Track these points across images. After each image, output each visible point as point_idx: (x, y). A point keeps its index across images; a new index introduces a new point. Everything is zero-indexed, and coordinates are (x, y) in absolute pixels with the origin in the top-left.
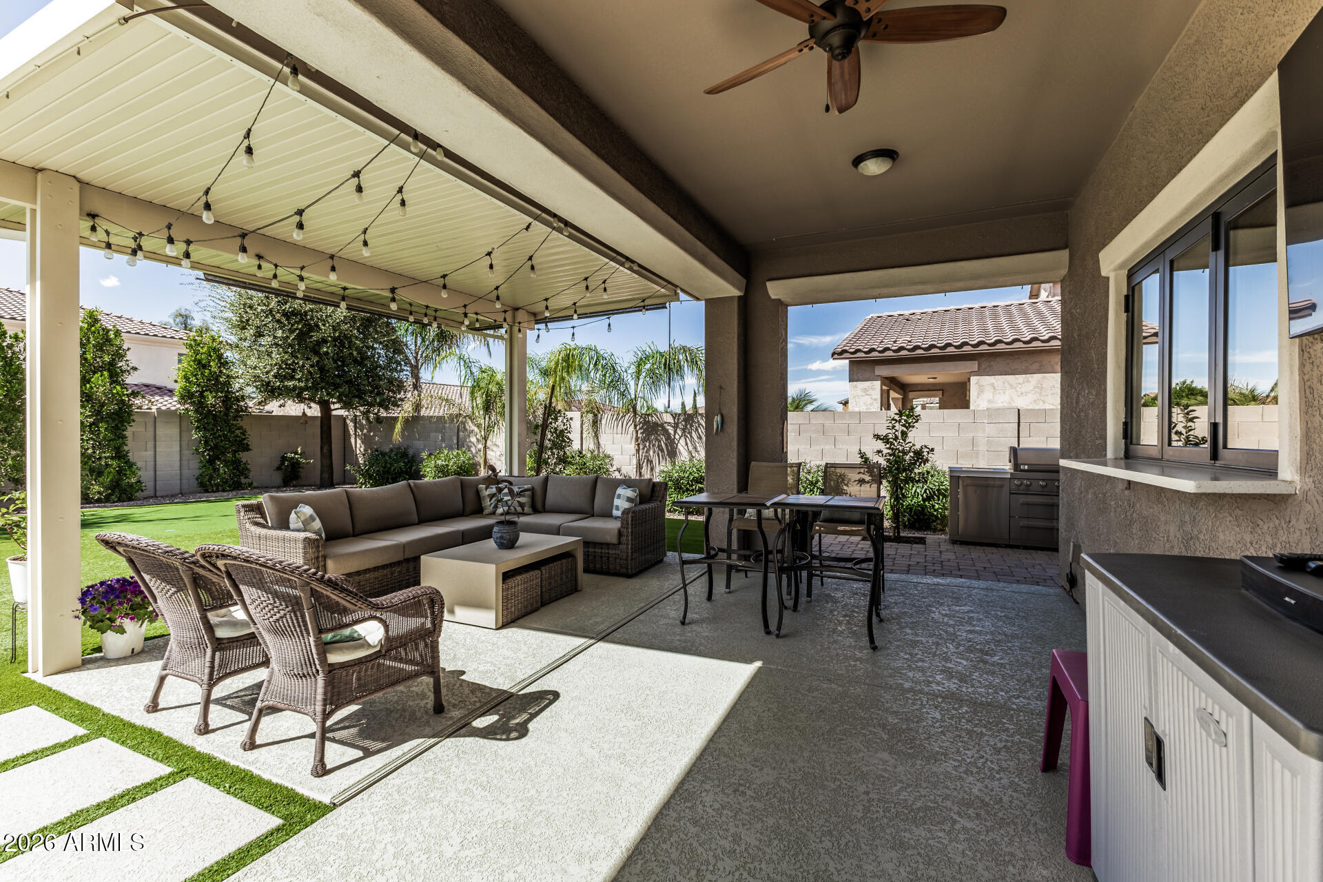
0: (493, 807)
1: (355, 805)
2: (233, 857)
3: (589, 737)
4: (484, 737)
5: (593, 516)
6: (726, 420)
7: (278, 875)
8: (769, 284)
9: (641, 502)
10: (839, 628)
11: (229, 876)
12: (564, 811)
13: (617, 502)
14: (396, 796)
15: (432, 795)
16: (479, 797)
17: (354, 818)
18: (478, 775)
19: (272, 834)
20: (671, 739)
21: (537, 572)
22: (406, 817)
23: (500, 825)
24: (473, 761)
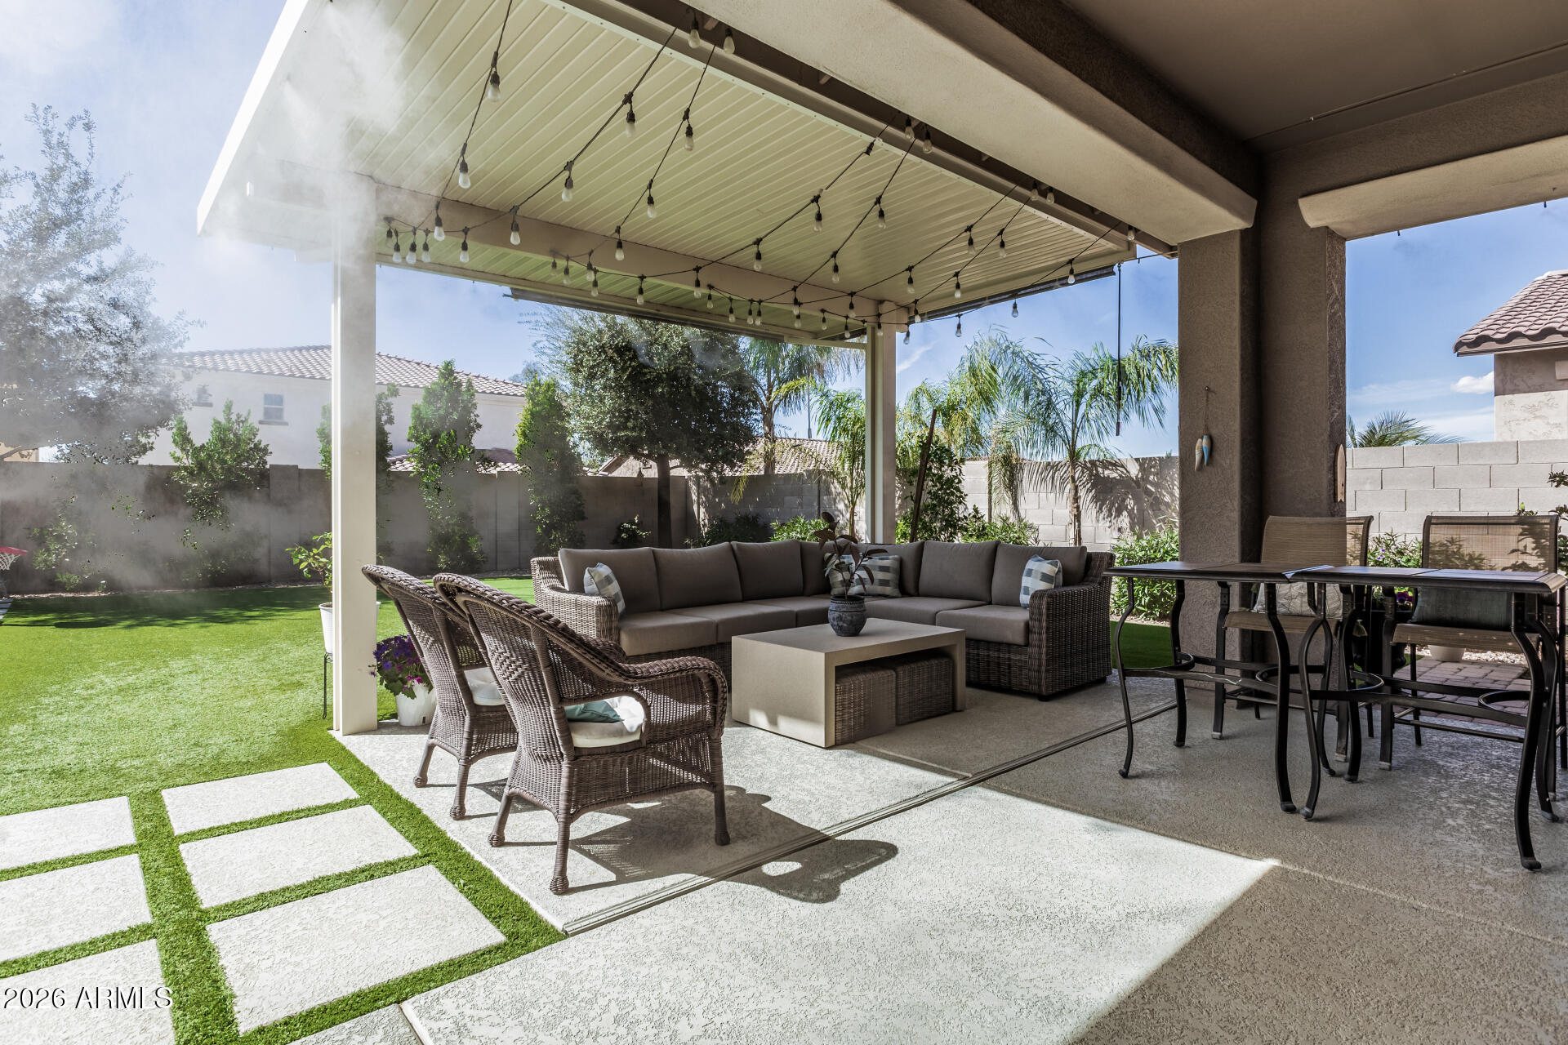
0: (761, 988)
1: (588, 940)
2: (442, 968)
3: (930, 921)
4: (772, 889)
5: (990, 603)
6: (1217, 443)
7: (479, 1003)
8: (1303, 203)
9: (1065, 584)
10: (1450, 821)
11: (430, 989)
12: (862, 1021)
13: (1026, 581)
14: (640, 940)
15: (684, 951)
16: (746, 968)
17: (583, 956)
18: (752, 939)
19: (490, 952)
20: (1068, 950)
21: (891, 673)
22: (644, 971)
23: (764, 1017)
24: (751, 918)
